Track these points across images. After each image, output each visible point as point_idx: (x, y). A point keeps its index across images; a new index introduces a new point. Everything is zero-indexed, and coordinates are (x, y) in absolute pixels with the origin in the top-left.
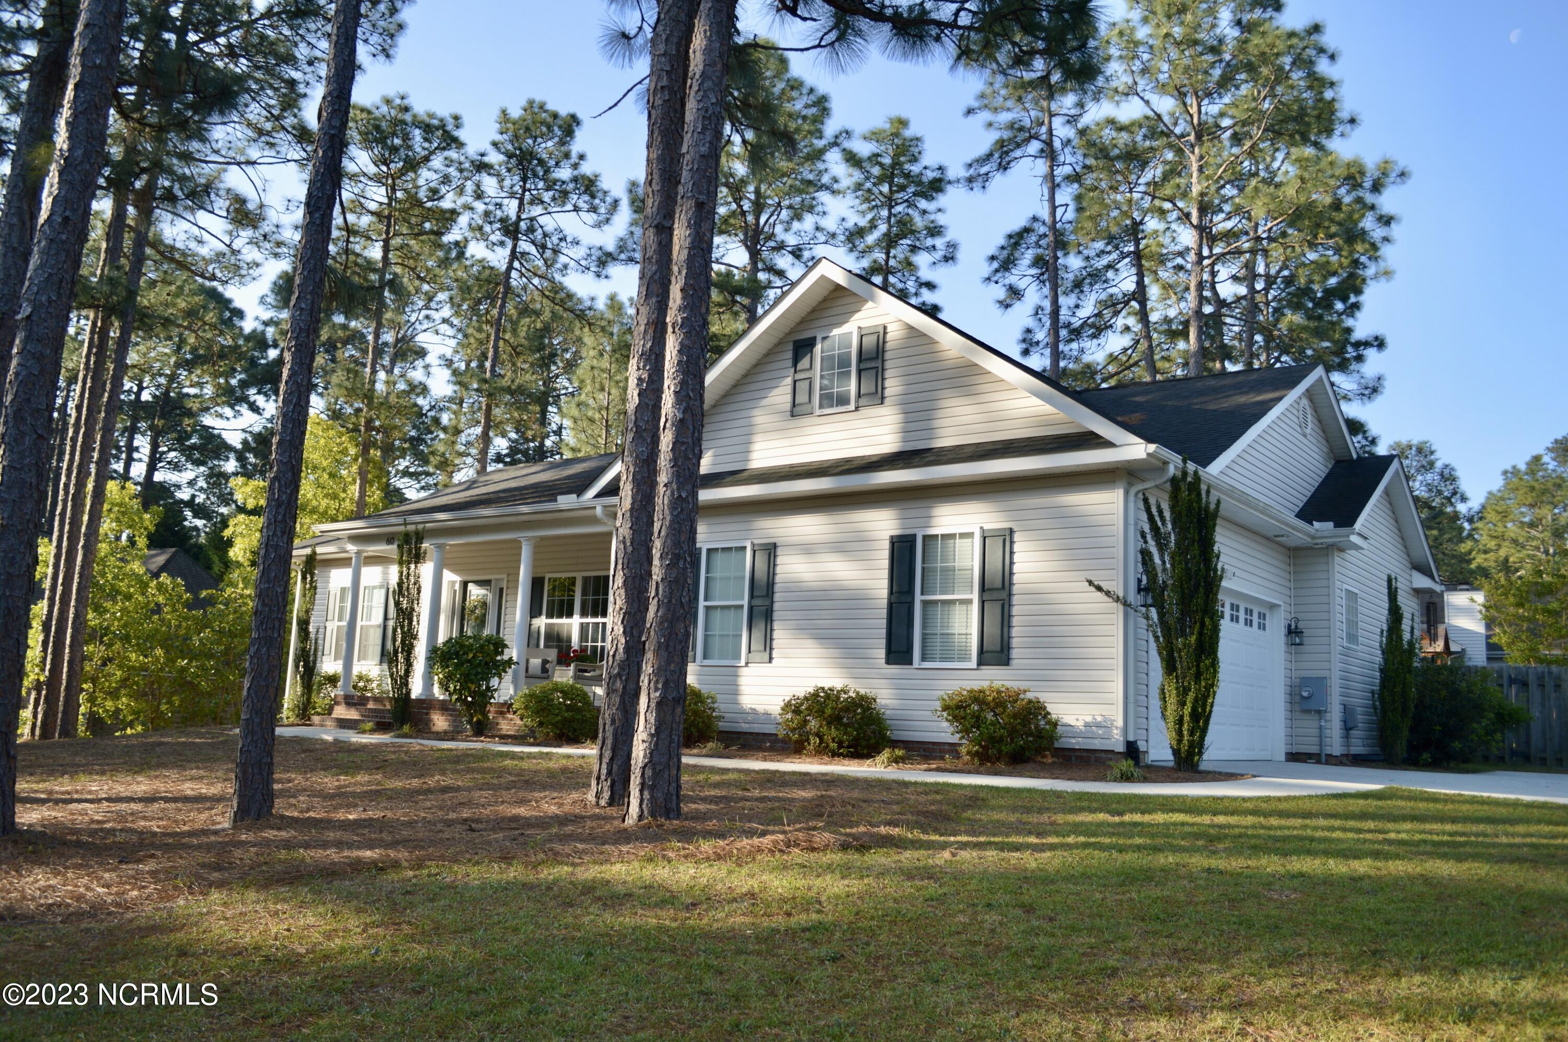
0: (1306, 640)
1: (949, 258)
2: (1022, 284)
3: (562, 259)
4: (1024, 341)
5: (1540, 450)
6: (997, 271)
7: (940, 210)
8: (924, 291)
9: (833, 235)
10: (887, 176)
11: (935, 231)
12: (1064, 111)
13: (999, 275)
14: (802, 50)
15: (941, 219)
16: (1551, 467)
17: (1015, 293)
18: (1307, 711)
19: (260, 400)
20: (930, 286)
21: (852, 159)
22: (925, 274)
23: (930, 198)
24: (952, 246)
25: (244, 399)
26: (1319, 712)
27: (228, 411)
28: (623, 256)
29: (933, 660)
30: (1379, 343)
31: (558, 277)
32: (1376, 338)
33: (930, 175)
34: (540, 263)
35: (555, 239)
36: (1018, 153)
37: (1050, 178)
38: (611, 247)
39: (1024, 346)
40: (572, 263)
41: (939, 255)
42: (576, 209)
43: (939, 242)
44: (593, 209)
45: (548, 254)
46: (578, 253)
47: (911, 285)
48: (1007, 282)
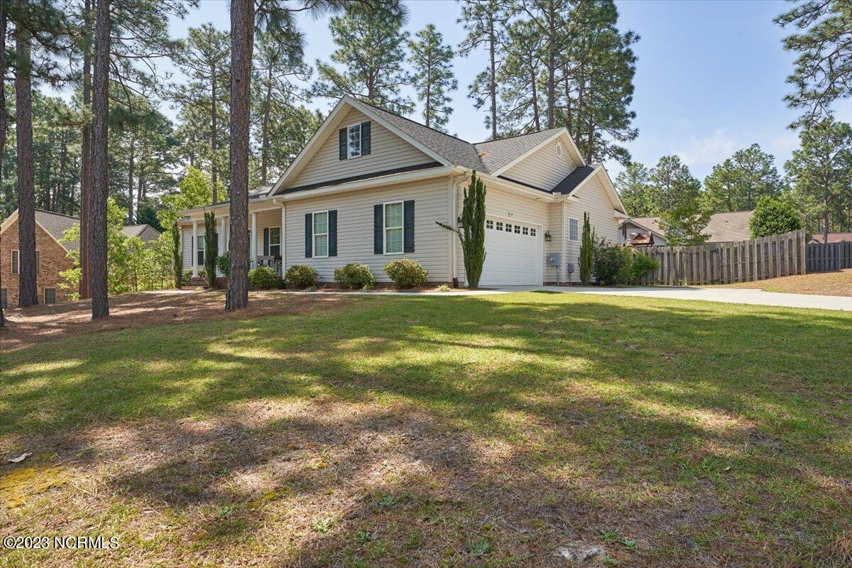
0: (552, 240)
1: (454, 87)
2: (483, 97)
3: (292, 95)
4: (486, 122)
5: (730, 157)
6: (472, 92)
7: (451, 66)
8: (446, 102)
9: (404, 80)
10: (428, 52)
11: (450, 75)
12: (499, 18)
13: (473, 94)
14: (299, 11)
15: (452, 70)
16: (734, 164)
17: (481, 102)
18: (552, 266)
19: (185, 161)
20: (449, 100)
21: (411, 45)
22: (446, 95)
23: (446, 61)
24: (455, 82)
25: (178, 161)
26: (557, 267)
27: (172, 166)
28: (315, 93)
29: (390, 252)
31: (291, 104)
33: (445, 50)
34: (283, 98)
35: (288, 87)
36: (479, 39)
37: (492, 50)
38: (310, 89)
39: (487, 124)
40: (296, 97)
41: (450, 86)
42: (295, 73)
43: (450, 80)
44: (302, 72)
45: (286, 93)
46: (298, 92)
47: (441, 100)
48: (477, 97)
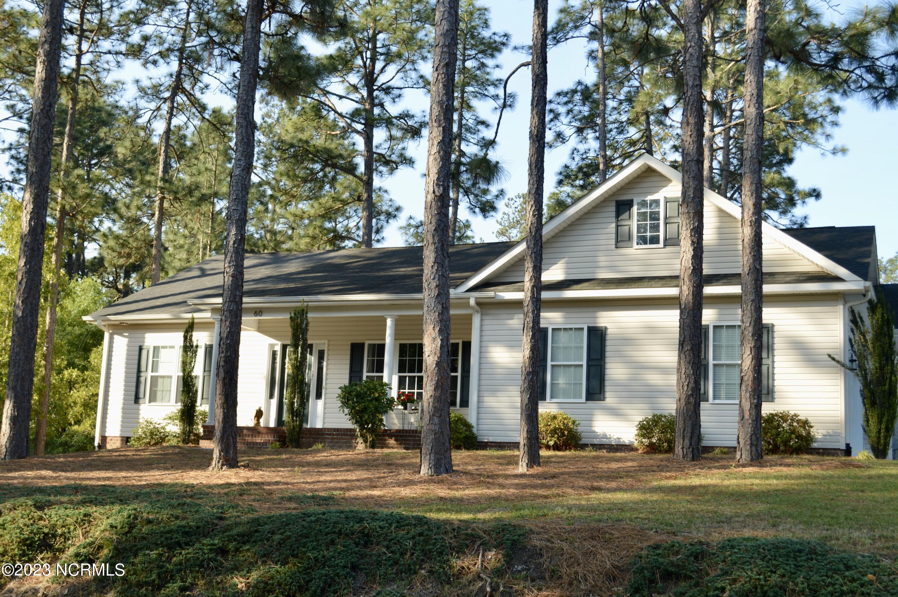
13: (552, 123)
29: (719, 398)
30: (816, 194)
32: (814, 190)
